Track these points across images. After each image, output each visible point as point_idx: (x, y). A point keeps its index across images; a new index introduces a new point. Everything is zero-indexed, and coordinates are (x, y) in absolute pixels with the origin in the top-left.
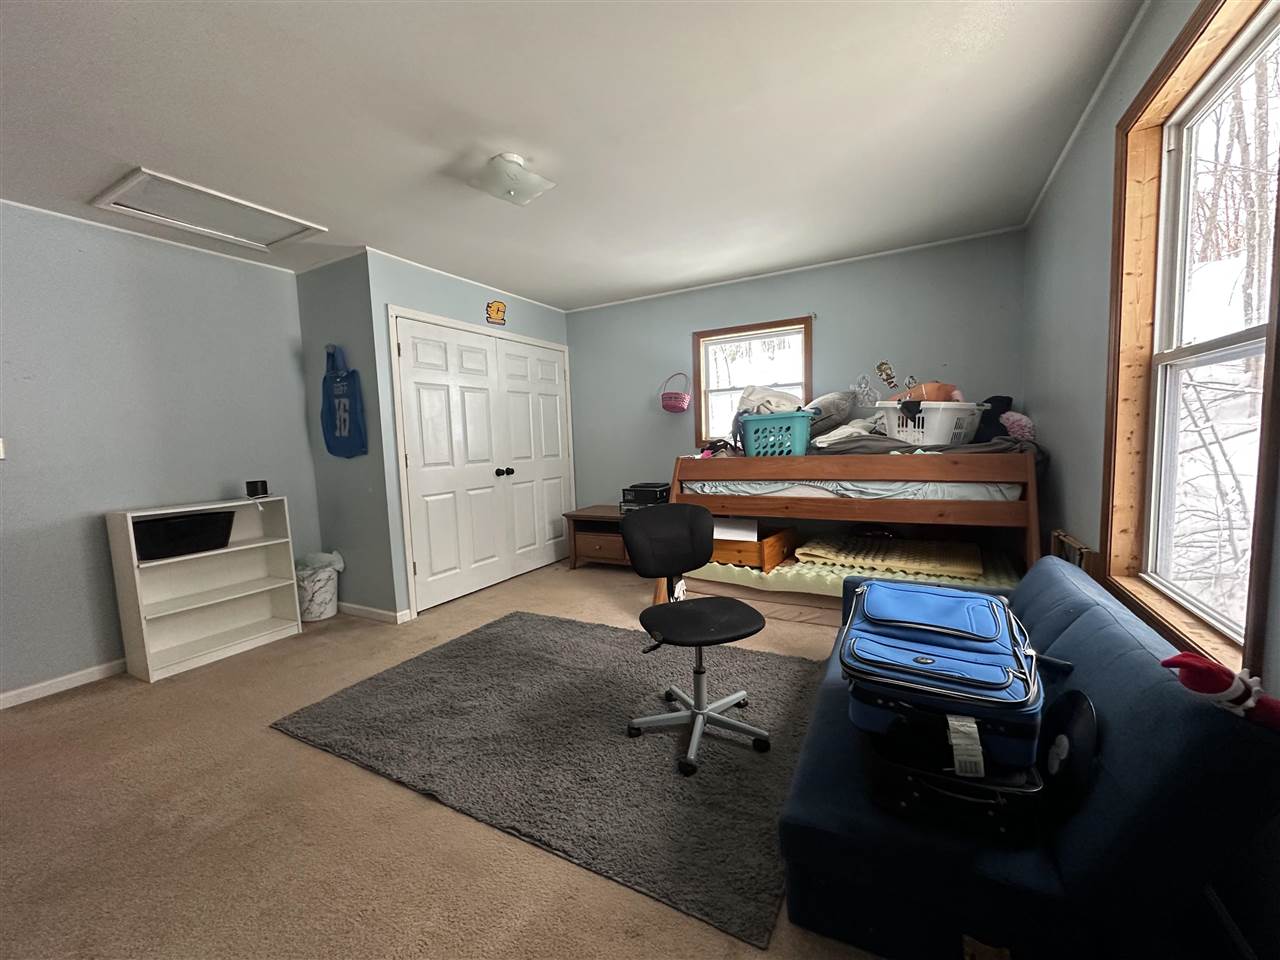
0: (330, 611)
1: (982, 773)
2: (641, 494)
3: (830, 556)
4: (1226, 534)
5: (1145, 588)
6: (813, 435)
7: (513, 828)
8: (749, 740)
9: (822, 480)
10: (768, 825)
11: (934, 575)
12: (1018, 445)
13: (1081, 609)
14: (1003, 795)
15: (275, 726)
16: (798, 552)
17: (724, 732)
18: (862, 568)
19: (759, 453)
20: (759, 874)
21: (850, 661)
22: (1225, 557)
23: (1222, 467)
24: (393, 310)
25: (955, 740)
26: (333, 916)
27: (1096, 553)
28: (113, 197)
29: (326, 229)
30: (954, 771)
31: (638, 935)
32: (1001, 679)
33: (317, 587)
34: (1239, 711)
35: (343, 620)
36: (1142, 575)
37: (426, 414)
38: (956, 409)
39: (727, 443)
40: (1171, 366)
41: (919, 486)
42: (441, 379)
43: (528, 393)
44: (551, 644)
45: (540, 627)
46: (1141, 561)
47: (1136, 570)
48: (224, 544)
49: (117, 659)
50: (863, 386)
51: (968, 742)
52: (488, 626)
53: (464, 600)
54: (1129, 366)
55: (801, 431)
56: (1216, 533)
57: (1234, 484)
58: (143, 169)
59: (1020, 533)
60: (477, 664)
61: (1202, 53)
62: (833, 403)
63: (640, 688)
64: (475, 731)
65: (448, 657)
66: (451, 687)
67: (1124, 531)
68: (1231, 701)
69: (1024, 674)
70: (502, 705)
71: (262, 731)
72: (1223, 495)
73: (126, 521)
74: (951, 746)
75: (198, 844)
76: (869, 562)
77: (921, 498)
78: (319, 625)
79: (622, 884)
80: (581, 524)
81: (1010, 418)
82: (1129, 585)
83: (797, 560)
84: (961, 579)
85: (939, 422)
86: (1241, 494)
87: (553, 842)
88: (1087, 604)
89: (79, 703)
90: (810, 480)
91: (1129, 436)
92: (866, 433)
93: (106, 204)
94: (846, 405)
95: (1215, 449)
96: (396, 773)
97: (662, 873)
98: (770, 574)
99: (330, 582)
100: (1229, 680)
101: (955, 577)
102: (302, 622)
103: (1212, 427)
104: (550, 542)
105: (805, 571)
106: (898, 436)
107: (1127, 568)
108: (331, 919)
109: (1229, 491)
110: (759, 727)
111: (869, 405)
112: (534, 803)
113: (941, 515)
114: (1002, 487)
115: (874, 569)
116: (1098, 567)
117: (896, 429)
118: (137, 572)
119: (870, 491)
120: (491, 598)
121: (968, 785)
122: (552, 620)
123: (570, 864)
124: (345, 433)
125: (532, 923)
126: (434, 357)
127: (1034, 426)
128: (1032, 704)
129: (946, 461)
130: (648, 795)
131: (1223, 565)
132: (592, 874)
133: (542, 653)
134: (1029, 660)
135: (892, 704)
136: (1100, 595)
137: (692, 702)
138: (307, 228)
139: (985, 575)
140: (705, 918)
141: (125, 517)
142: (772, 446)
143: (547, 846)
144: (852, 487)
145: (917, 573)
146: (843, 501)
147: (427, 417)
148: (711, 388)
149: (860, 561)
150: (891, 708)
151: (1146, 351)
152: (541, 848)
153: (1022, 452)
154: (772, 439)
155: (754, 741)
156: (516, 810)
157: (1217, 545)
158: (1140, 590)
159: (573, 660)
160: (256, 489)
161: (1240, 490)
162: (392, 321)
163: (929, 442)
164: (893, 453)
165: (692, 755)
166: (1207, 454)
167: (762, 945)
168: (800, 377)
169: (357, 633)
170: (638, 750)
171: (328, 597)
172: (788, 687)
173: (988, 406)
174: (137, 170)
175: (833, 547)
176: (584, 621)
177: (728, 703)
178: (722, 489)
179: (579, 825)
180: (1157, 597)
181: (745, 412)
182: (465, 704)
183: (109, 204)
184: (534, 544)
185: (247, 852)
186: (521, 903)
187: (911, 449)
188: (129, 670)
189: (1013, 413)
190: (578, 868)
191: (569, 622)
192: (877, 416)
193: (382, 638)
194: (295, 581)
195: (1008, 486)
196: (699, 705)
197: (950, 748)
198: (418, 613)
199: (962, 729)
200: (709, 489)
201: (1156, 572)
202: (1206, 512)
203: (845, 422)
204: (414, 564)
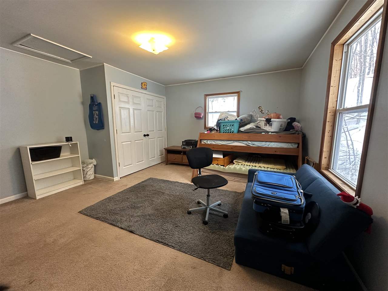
0: (92, 177)
1: (289, 223)
2: (187, 143)
3: (243, 162)
4: (348, 157)
5: (330, 174)
6: (240, 127)
7: (157, 240)
8: (222, 215)
9: (242, 141)
10: (229, 238)
11: (273, 168)
12: (297, 132)
13: (314, 179)
14: (294, 228)
15: (80, 212)
16: (234, 161)
17: (215, 213)
18: (252, 166)
19: (224, 132)
20: (227, 251)
21: (254, 193)
22: (347, 163)
23: (349, 138)
24: (113, 84)
25: (282, 214)
26: (107, 266)
27: (317, 164)
28: (20, 43)
29: (91, 57)
30: (281, 223)
31: (195, 268)
32: (295, 198)
33: (88, 170)
34: (355, 207)
35: (96, 180)
36: (330, 170)
37: (123, 117)
38: (281, 121)
39: (214, 129)
40: (341, 113)
41: (270, 143)
42: (127, 106)
43: (153, 111)
44: (162, 187)
45: (158, 182)
46: (329, 165)
47: (328, 168)
48: (59, 156)
49: (25, 192)
50: (254, 113)
51: (285, 215)
52: (143, 182)
53: (134, 174)
54: (330, 112)
55: (236, 126)
56: (345, 157)
57: (351, 143)
58: (31, 34)
59: (297, 157)
60: (140, 193)
61: (357, 26)
62: (245, 118)
63: (190, 200)
64: (142, 213)
65: (132, 191)
66: (133, 200)
67: (325, 158)
68: (353, 204)
69: (300, 197)
70: (150, 206)
71: (76, 214)
72: (348, 146)
73: (27, 149)
74: (281, 216)
75: (62, 248)
76: (254, 164)
77: (270, 147)
78: (89, 182)
79: (189, 255)
80: (169, 151)
81: (295, 124)
82: (326, 172)
83: (234, 163)
84: (280, 169)
85: (276, 125)
86: (353, 146)
87: (169, 244)
88: (315, 178)
89: (14, 206)
90: (239, 141)
91: (329, 132)
92: (255, 127)
93: (17, 45)
94: (249, 118)
95: (347, 133)
96: (120, 226)
97: (200, 251)
98: (226, 167)
99: (92, 168)
100: (353, 199)
101: (278, 169)
102: (84, 181)
103: (347, 127)
104: (160, 156)
105: (236, 167)
106: (264, 129)
107: (326, 168)
108: (106, 267)
109: (350, 145)
110: (224, 211)
111: (256, 119)
112: (162, 233)
113: (275, 152)
114: (292, 144)
115: (256, 166)
116: (318, 167)
117: (264, 126)
118: (31, 165)
119: (256, 144)
120: (142, 173)
121: (285, 226)
122: (162, 180)
123: (174, 250)
124: (97, 122)
125: (165, 266)
126: (124, 99)
127: (301, 127)
128: (303, 205)
129: (277, 136)
130: (195, 230)
131: (347, 165)
132: (181, 252)
133: (160, 190)
134: (301, 193)
135: (265, 205)
136: (319, 176)
137: (206, 204)
138: (85, 56)
139: (286, 169)
140: (213, 263)
141: (27, 147)
142: (228, 130)
143: (167, 245)
144: (250, 143)
145: (268, 168)
146: (248, 147)
147: (123, 118)
148: (209, 111)
149: (252, 164)
150: (265, 206)
151: (335, 108)
152: (165, 245)
153: (298, 134)
154: (228, 128)
155: (224, 215)
156: (157, 235)
157: (346, 160)
158: (329, 174)
159: (169, 192)
160: (69, 139)
161: (353, 145)
162: (112, 87)
163: (272, 130)
164: (263, 133)
165: (207, 219)
166: (345, 135)
167: (229, 269)
168: (236, 109)
169: (101, 184)
170: (191, 218)
171: (92, 173)
172: (232, 200)
173: (289, 120)
174: (30, 34)
175: (244, 160)
176: (171, 180)
177: (216, 204)
178: (213, 143)
179: (176, 239)
180: (333, 176)
181: (220, 120)
182: (138, 205)
183: (18, 45)
184: (155, 157)
185: (77, 249)
186: (161, 261)
187: (268, 132)
188: (29, 195)
189: (296, 123)
190: (176, 251)
191: (167, 181)
192: (258, 122)
193: (110, 185)
194: (81, 168)
195: (294, 144)
196: (208, 205)
197: (281, 217)
198: (120, 178)
199: (284, 212)
200: (209, 142)
201: (333, 169)
202: (343, 151)
203: (249, 123)
204: (119, 163)
